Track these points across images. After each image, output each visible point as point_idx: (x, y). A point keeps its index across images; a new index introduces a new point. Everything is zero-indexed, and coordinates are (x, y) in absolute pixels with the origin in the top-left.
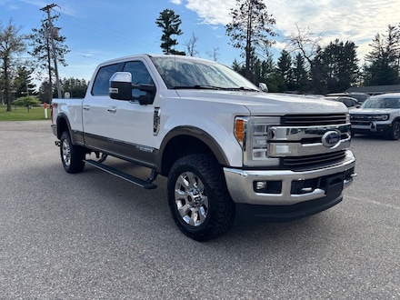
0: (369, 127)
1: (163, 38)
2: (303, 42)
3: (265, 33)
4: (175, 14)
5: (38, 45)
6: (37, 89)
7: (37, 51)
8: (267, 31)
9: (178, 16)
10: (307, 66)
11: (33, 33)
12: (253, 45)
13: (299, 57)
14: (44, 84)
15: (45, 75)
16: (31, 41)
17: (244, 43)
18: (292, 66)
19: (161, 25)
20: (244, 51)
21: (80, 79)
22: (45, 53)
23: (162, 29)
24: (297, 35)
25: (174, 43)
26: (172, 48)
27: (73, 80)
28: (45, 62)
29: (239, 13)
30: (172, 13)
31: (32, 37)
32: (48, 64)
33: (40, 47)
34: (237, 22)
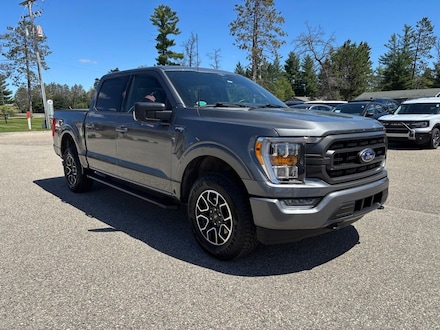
0: (407, 135)
1: (159, 38)
2: (314, 43)
3: (273, 32)
4: (172, 11)
5: (14, 45)
6: (12, 96)
7: (13, 52)
8: (276, 31)
9: (174, 14)
10: (317, 69)
11: (9, 32)
12: (259, 46)
13: (308, 59)
14: (21, 90)
15: (24, 80)
16: (6, 42)
17: (250, 44)
18: (301, 69)
19: (155, 23)
20: (251, 53)
22: (23, 55)
23: (157, 27)
24: (307, 34)
25: (171, 43)
26: (169, 49)
27: (53, 85)
28: (22, 65)
29: (245, 11)
30: (168, 10)
31: (7, 36)
32: (25, 67)
33: (17, 48)
34: (242, 20)
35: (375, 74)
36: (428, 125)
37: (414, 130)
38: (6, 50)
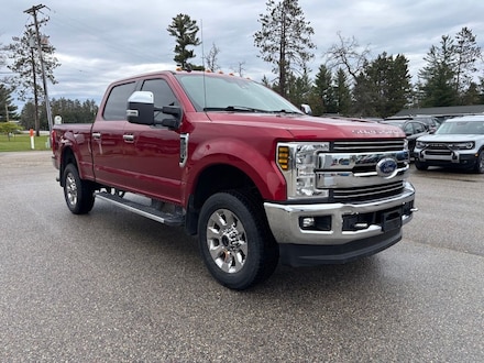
1: (177, 49)
2: (347, 55)
3: (301, 44)
4: (192, 19)
5: (19, 57)
6: (18, 112)
7: (19, 64)
8: (305, 42)
9: (194, 22)
10: (350, 83)
11: (14, 43)
12: (287, 58)
13: (341, 73)
14: (28, 106)
16: (12, 53)
17: (278, 54)
18: (333, 84)
19: (174, 34)
20: (277, 66)
21: (73, 99)
22: (30, 67)
23: (175, 38)
24: (339, 46)
25: (190, 54)
26: (189, 61)
27: (63, 101)
28: (29, 79)
29: (271, 20)
30: (187, 18)
31: (12, 47)
32: (32, 81)
33: (23, 60)
34: (268, 31)
35: (415, 90)
36: (474, 147)
37: (457, 153)
38: (12, 62)
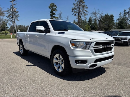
0: (120, 42)
1: (51, 12)
2: (97, 14)
3: (84, 11)
5: (9, 14)
6: (9, 28)
7: (9, 16)
8: (85, 11)
9: (56, 5)
12: (80, 15)
13: (95, 19)
14: (11, 27)
15: (12, 24)
16: (7, 13)
17: (77, 14)
18: (93, 22)
19: (50, 8)
20: (77, 17)
22: (12, 17)
24: (95, 12)
25: (54, 14)
26: (54, 15)
27: (21, 26)
29: (76, 5)
30: (54, 4)
31: (7, 11)
32: (12, 20)
34: (75, 8)
35: (115, 24)
36: (127, 39)
37: (122, 41)
